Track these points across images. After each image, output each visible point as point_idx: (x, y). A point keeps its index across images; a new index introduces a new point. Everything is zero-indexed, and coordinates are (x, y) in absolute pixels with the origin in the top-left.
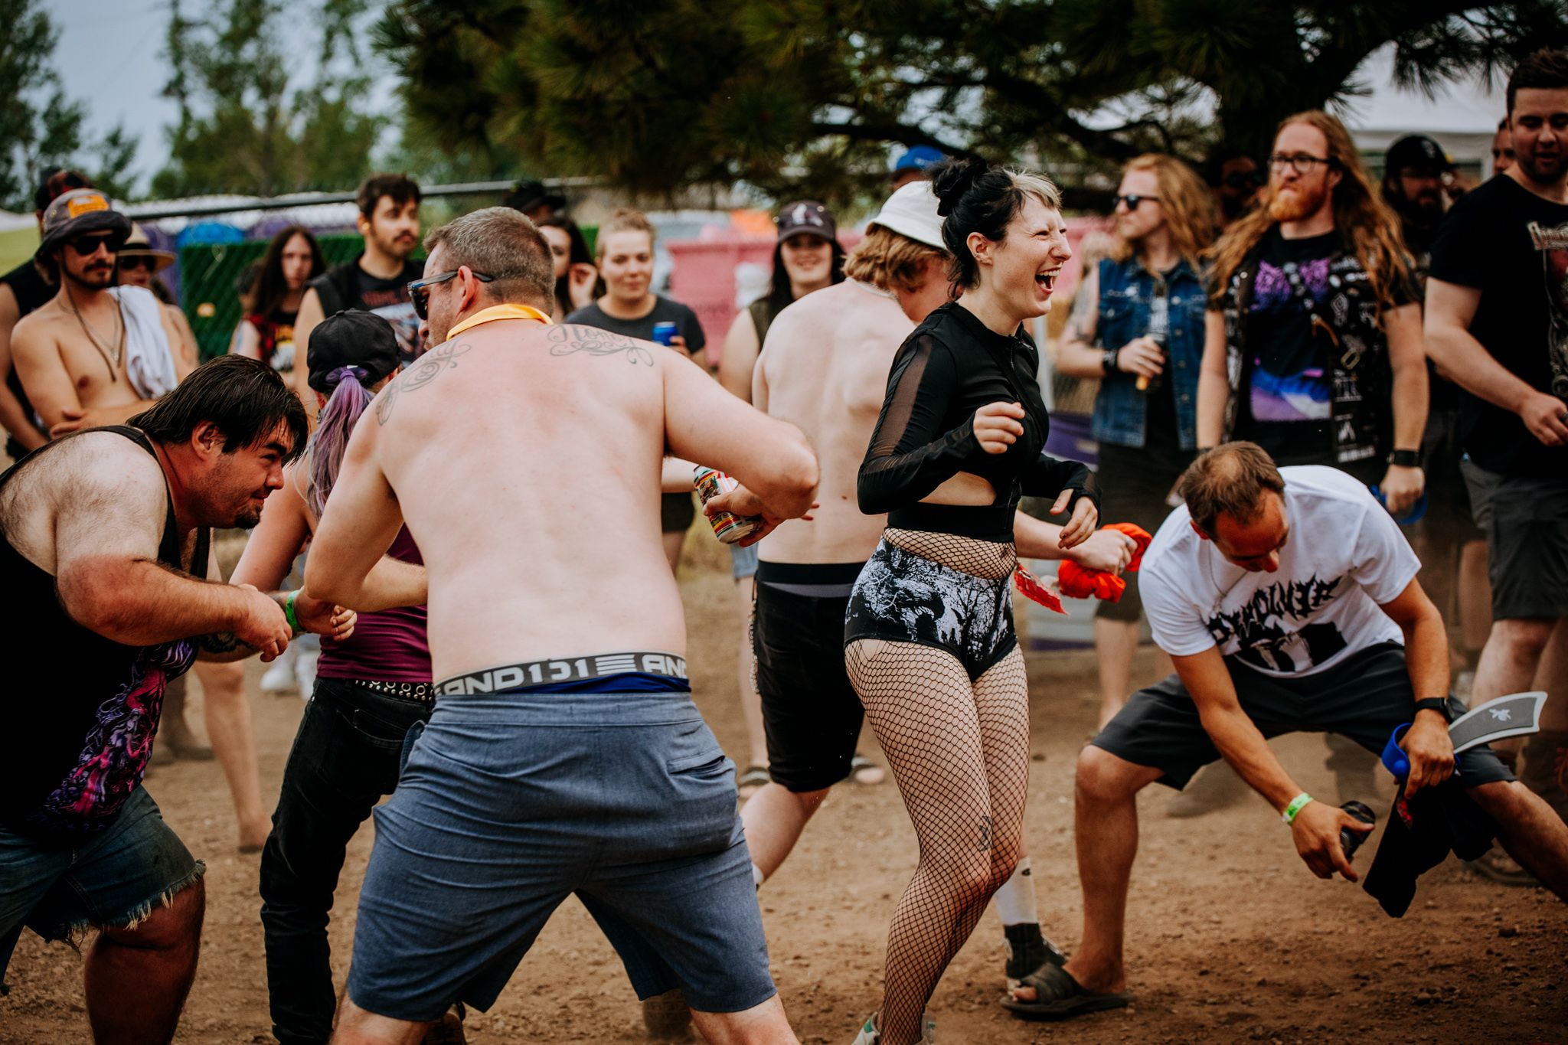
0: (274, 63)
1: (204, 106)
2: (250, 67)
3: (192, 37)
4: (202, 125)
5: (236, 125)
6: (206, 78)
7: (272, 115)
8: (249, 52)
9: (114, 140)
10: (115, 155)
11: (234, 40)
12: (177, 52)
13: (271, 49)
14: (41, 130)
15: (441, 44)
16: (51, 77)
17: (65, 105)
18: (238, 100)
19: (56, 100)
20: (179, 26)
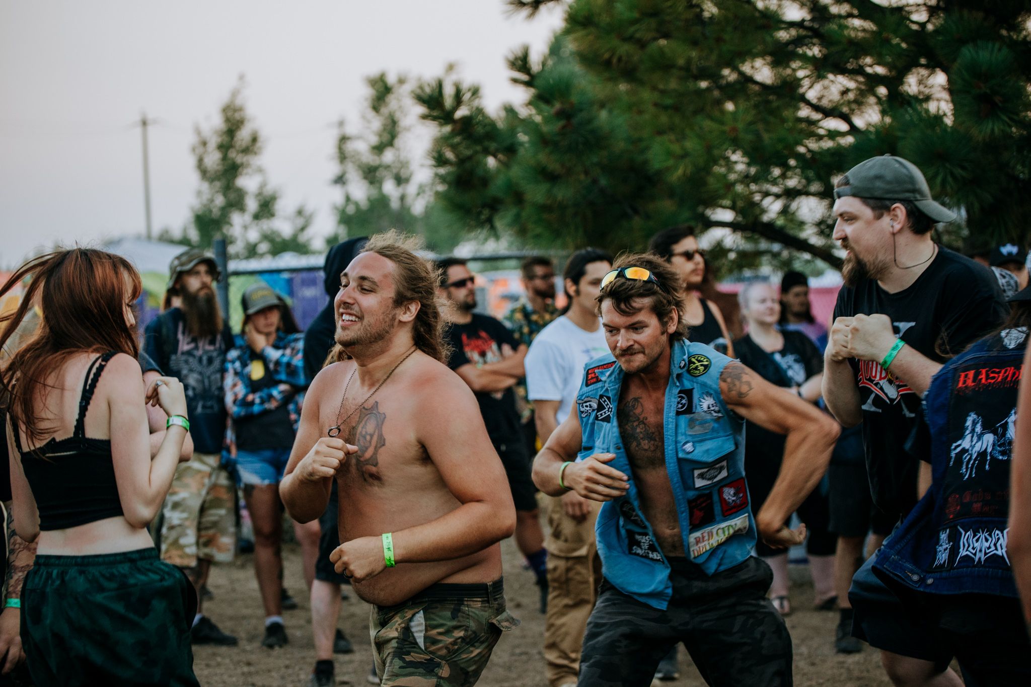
0: (405, 164)
1: (359, 191)
2: (388, 167)
3: (350, 146)
4: (357, 204)
5: (380, 203)
6: (360, 172)
7: (402, 198)
8: (389, 156)
9: (300, 213)
10: (300, 222)
11: (379, 149)
12: (343, 157)
13: (403, 155)
14: (252, 205)
15: (468, 165)
16: (260, 170)
17: (269, 190)
18: (380, 188)
19: (263, 185)
20: (343, 139)
